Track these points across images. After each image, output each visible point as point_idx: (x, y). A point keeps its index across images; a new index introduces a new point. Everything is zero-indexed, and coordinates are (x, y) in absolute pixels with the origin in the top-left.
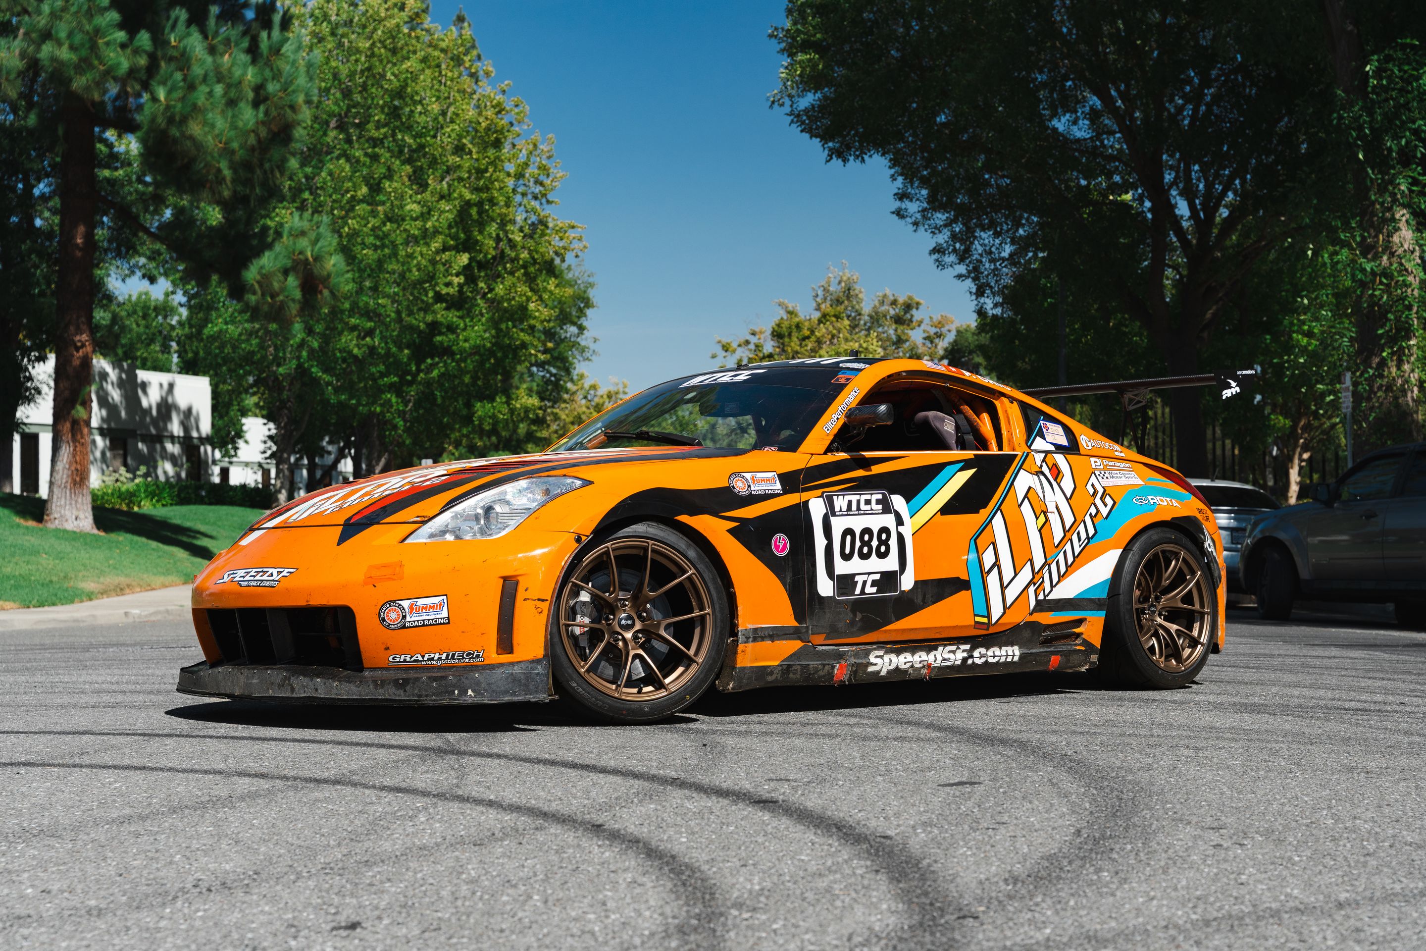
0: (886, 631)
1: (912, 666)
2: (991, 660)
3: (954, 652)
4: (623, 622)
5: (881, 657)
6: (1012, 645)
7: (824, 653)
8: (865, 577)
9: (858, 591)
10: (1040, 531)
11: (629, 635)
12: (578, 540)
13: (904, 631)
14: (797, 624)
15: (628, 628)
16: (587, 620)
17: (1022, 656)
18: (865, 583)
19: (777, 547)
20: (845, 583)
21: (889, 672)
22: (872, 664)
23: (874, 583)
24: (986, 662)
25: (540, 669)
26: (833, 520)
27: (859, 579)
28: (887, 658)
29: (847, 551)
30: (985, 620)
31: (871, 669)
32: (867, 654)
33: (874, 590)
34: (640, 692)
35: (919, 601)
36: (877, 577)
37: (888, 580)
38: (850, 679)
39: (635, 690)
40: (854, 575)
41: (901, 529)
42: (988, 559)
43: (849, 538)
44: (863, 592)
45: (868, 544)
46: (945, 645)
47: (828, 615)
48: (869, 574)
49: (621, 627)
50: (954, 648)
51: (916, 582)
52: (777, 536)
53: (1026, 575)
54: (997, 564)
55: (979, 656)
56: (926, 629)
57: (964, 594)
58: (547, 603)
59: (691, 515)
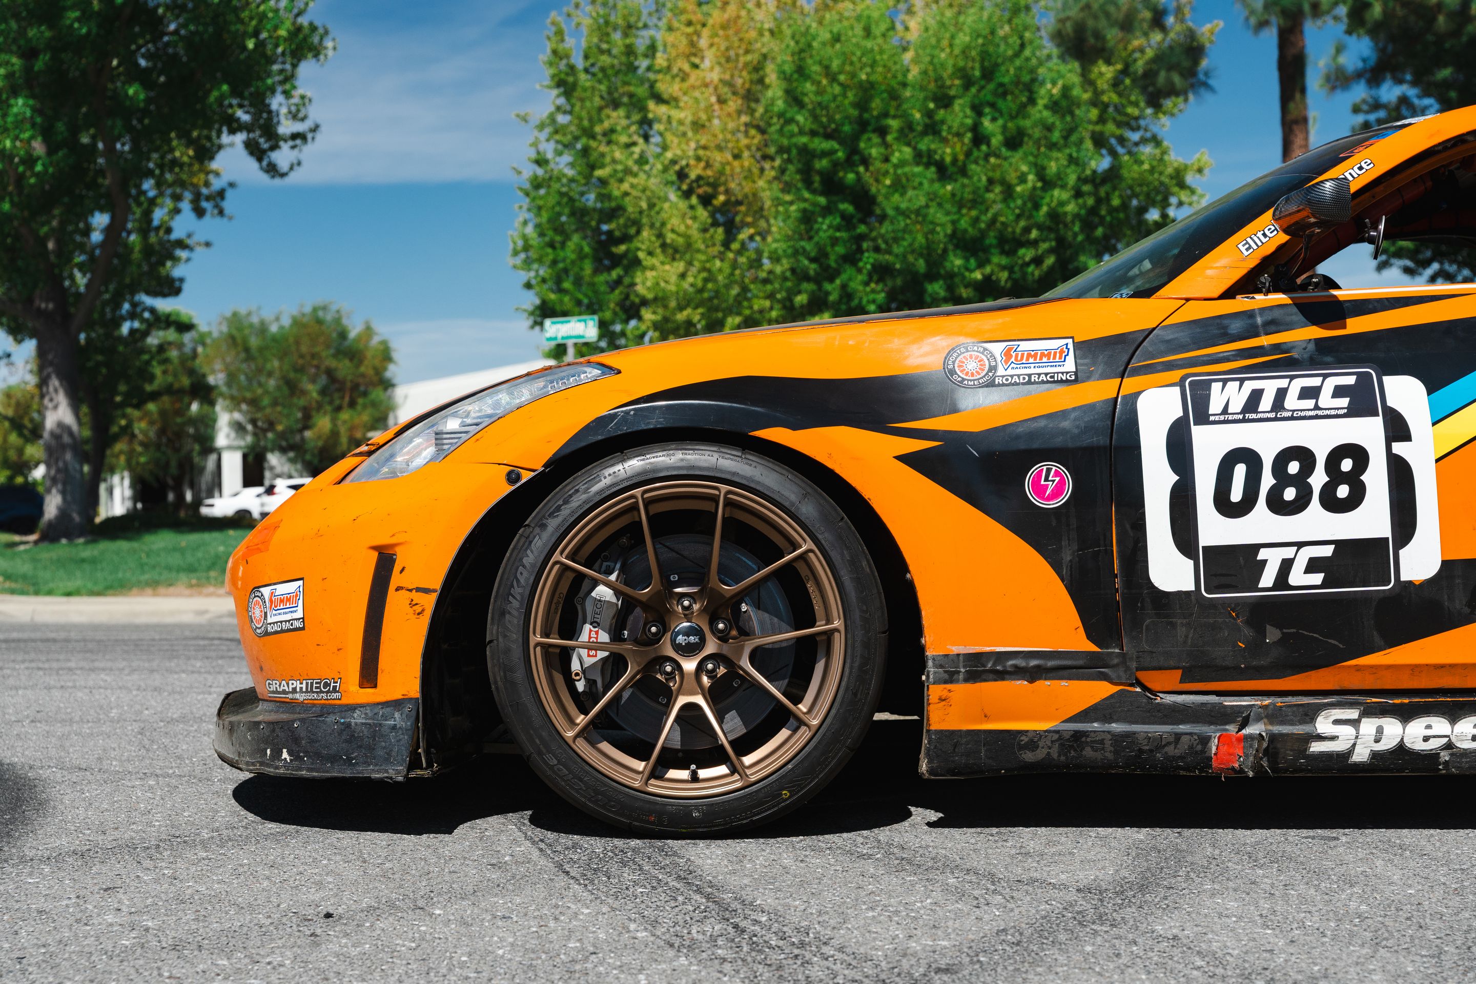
0: (1358, 668)
1: (1449, 746)
4: (681, 639)
5: (1355, 723)
7: (1175, 708)
8: (1289, 552)
9: (1268, 579)
11: (689, 666)
12: (512, 477)
13: (1415, 669)
14: (1092, 648)
15: (689, 650)
16: (604, 637)
18: (1286, 566)
19: (1040, 490)
20: (1233, 564)
21: (1375, 755)
22: (1320, 738)
23: (1313, 566)
25: (398, 719)
26: (1198, 433)
27: (1273, 559)
28: (1369, 726)
29: (1236, 495)
31: (1316, 747)
32: (1310, 714)
33: (1317, 579)
34: (695, 778)
35: (1459, 603)
36: (1327, 551)
37: (1358, 558)
38: (1257, 767)
39: (684, 774)
40: (1257, 547)
41: (1399, 448)
43: (1240, 471)
44: (1282, 579)
45: (1301, 482)
47: (1181, 631)
48: (1300, 545)
49: (678, 648)
51: (1445, 563)
52: (1043, 466)
56: (1465, 666)
58: (434, 597)
59: (795, 427)
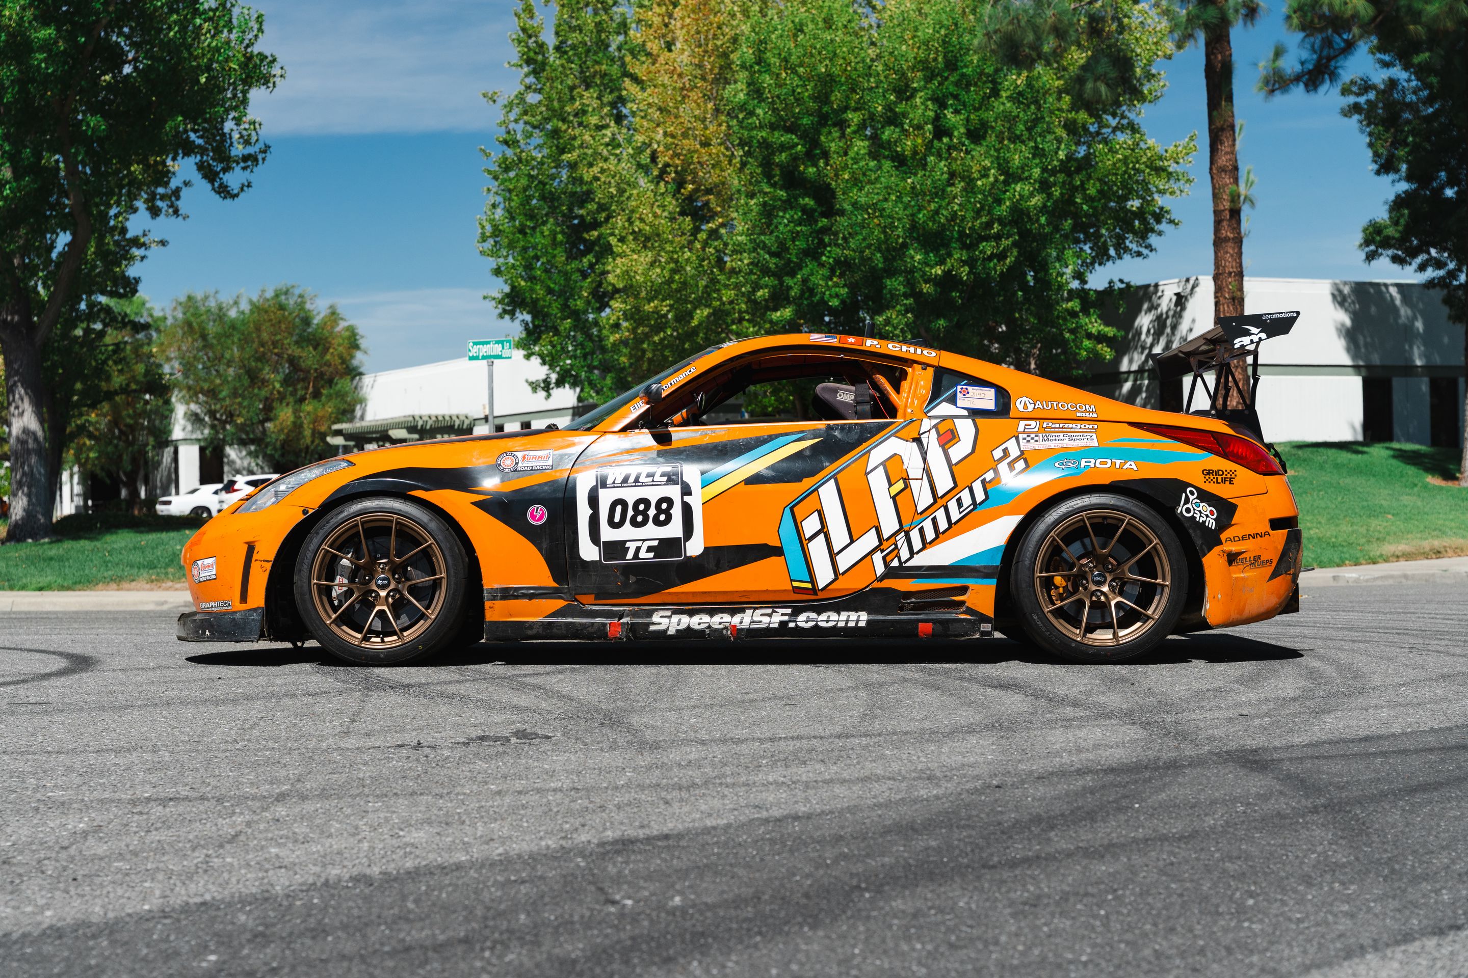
0: (670, 594)
1: (709, 627)
2: (821, 624)
3: (770, 615)
4: (380, 582)
5: (669, 617)
6: (856, 611)
7: (592, 611)
8: (639, 544)
9: (630, 555)
10: (894, 498)
11: (383, 593)
12: (305, 512)
13: (694, 593)
14: (556, 585)
15: (383, 587)
16: (346, 581)
17: (868, 622)
18: (638, 549)
19: (533, 517)
20: (616, 549)
21: (678, 631)
22: (653, 624)
23: (650, 549)
24: (816, 626)
25: (255, 616)
26: (602, 493)
27: (632, 547)
28: (675, 619)
29: (617, 519)
30: (809, 586)
31: (652, 628)
32: (650, 614)
33: (651, 555)
34: (383, 641)
35: (712, 565)
36: (656, 543)
37: (669, 546)
38: (627, 637)
39: (378, 640)
40: (625, 542)
41: (686, 499)
42: (811, 525)
43: (619, 509)
44: (636, 555)
45: (645, 513)
46: (755, 609)
47: (594, 578)
48: (644, 540)
49: (378, 586)
50: (769, 611)
51: (705, 549)
52: (535, 507)
53: (869, 541)
54: (824, 530)
55: (804, 620)
56: (715, 593)
57: (774, 560)
58: (270, 564)
59: (427, 490)
